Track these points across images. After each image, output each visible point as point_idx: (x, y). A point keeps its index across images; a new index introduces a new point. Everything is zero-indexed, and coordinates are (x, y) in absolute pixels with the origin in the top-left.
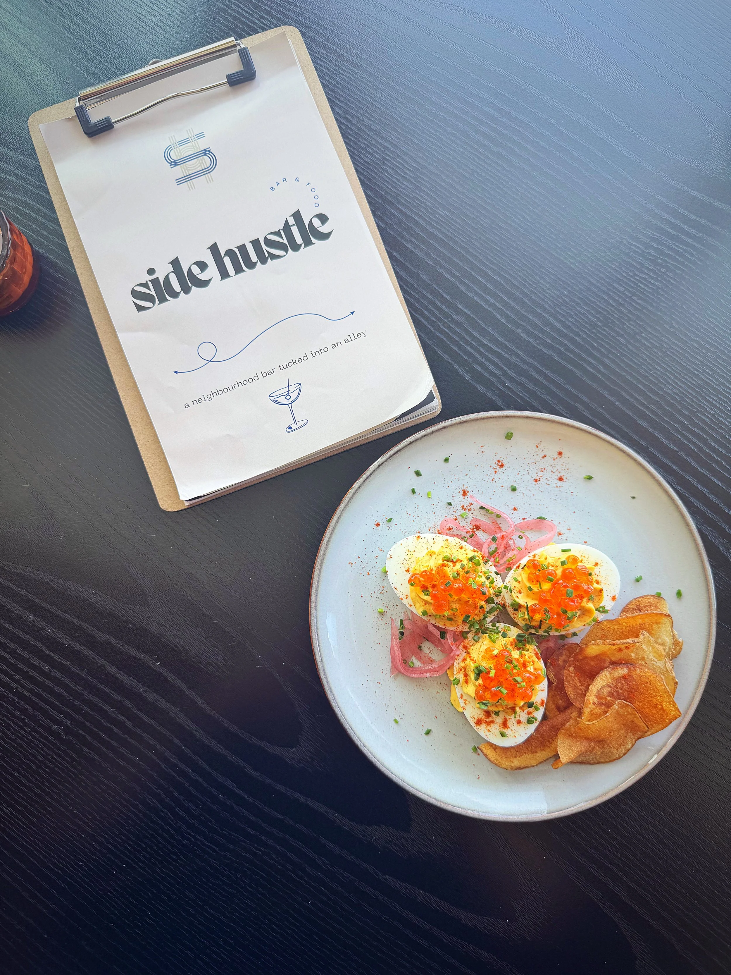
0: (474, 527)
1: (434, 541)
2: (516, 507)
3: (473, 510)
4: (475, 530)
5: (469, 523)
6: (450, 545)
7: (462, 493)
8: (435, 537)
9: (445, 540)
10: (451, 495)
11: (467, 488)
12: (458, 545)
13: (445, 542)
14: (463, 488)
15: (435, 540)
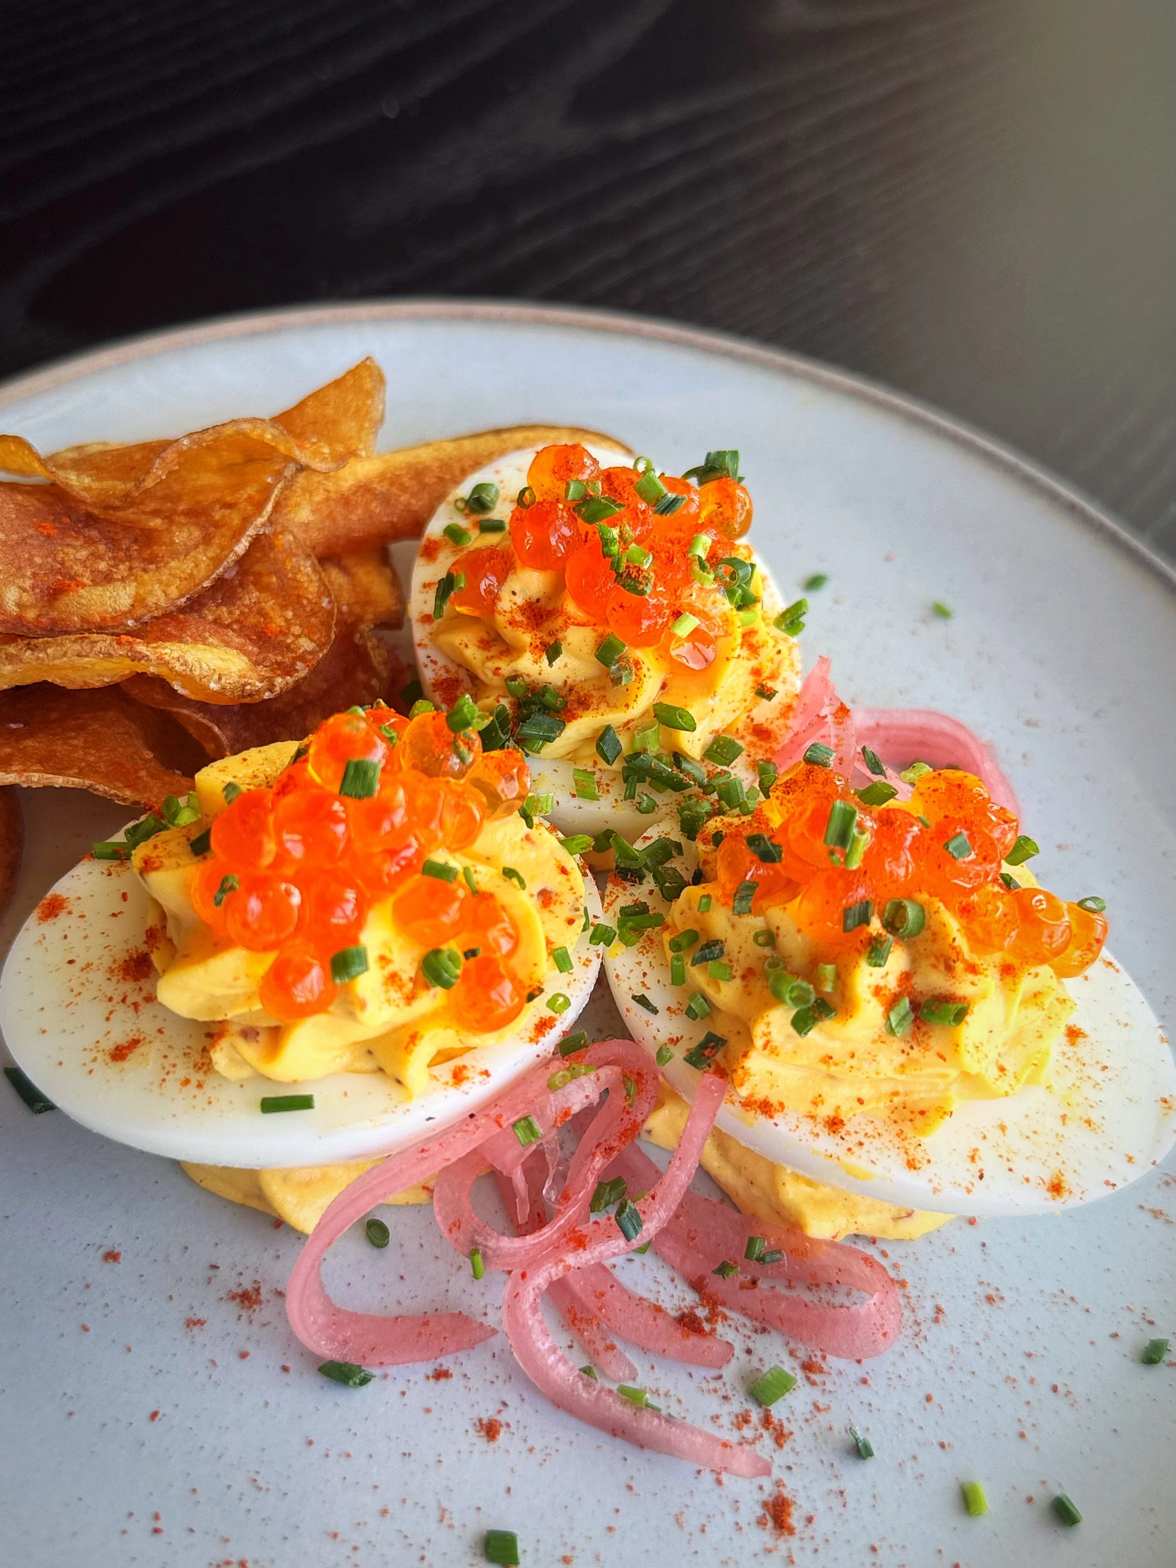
0: (707, 1327)
1: (980, 1164)
2: (481, 1443)
3: (725, 1421)
4: (702, 1313)
5: (739, 1351)
6: (896, 1140)
7: (795, 1519)
8: (976, 1180)
9: (925, 1166)
10: (851, 1503)
11: (770, 1544)
12: (854, 1139)
13: (919, 1155)
14: (794, 1542)
15: (974, 1169)
